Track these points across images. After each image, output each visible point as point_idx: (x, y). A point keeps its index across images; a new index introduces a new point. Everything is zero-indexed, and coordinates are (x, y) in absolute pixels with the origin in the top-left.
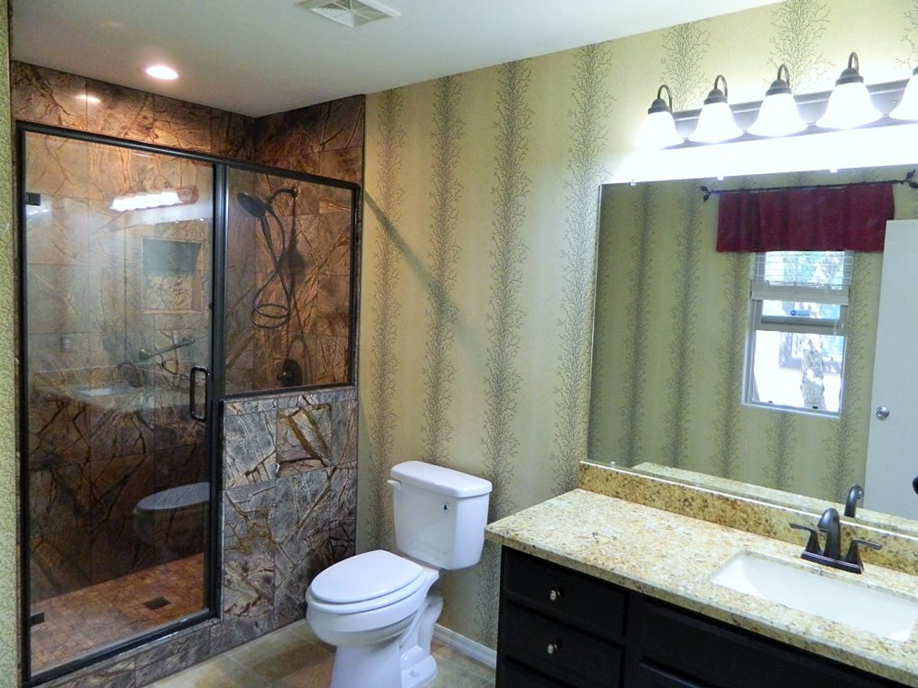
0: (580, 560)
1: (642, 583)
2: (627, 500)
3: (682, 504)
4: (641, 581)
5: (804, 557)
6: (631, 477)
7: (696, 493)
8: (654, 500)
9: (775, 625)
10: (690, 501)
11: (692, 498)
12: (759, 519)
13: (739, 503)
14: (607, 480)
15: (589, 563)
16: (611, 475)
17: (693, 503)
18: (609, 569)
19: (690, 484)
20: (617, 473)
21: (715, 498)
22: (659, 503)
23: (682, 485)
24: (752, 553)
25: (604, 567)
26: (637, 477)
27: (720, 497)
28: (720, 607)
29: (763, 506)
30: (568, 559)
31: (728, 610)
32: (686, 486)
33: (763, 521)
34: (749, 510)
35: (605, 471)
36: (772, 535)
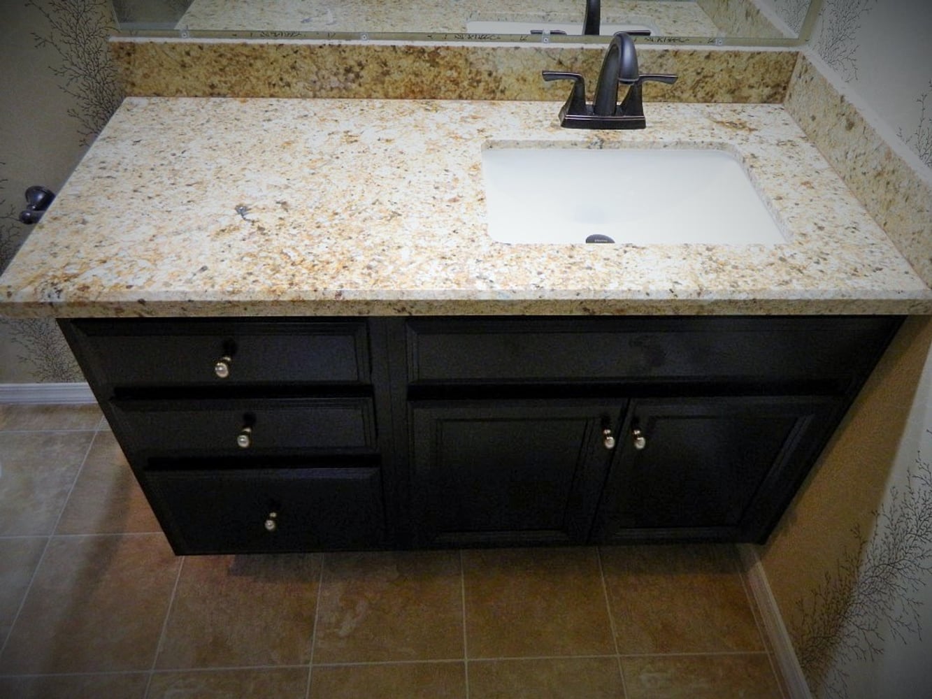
0: (261, 298)
1: (406, 302)
2: (235, 95)
3: (342, 78)
4: (405, 298)
5: (567, 124)
6: (232, 48)
7: (364, 52)
8: (289, 85)
9: (653, 297)
10: (357, 69)
11: (360, 64)
12: (478, 73)
13: (443, 53)
14: (183, 66)
15: (286, 298)
16: (188, 54)
17: (362, 73)
18: (331, 297)
19: (348, 36)
20: (201, 47)
21: (400, 54)
22: (299, 86)
23: (336, 42)
24: (497, 143)
25: (320, 297)
26: (245, 45)
27: (409, 51)
28: (559, 298)
29: (482, 49)
30: (233, 304)
31: (575, 298)
32: (344, 42)
33: (485, 76)
34: (461, 62)
35: (173, 48)
36: (499, 94)
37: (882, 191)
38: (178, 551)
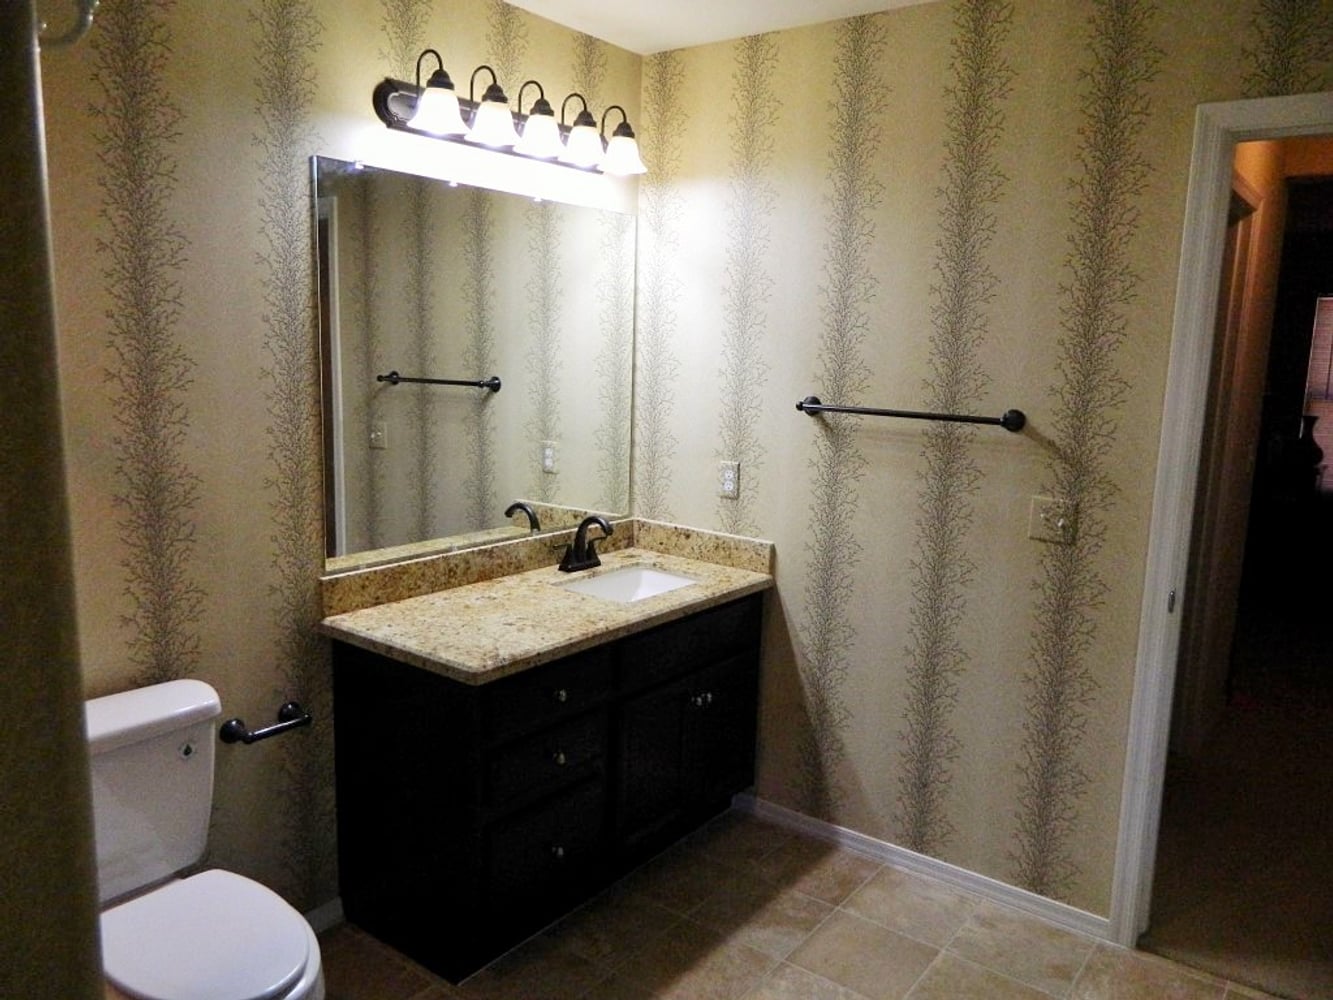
3: (448, 577)
6: (392, 569)
8: (419, 587)
10: (454, 569)
11: (455, 566)
12: (511, 559)
13: (495, 551)
14: (363, 588)
17: (457, 571)
21: (475, 555)
22: (425, 587)
27: (479, 552)
32: (448, 554)
34: (503, 554)
37: (722, 553)
38: (455, 982)
